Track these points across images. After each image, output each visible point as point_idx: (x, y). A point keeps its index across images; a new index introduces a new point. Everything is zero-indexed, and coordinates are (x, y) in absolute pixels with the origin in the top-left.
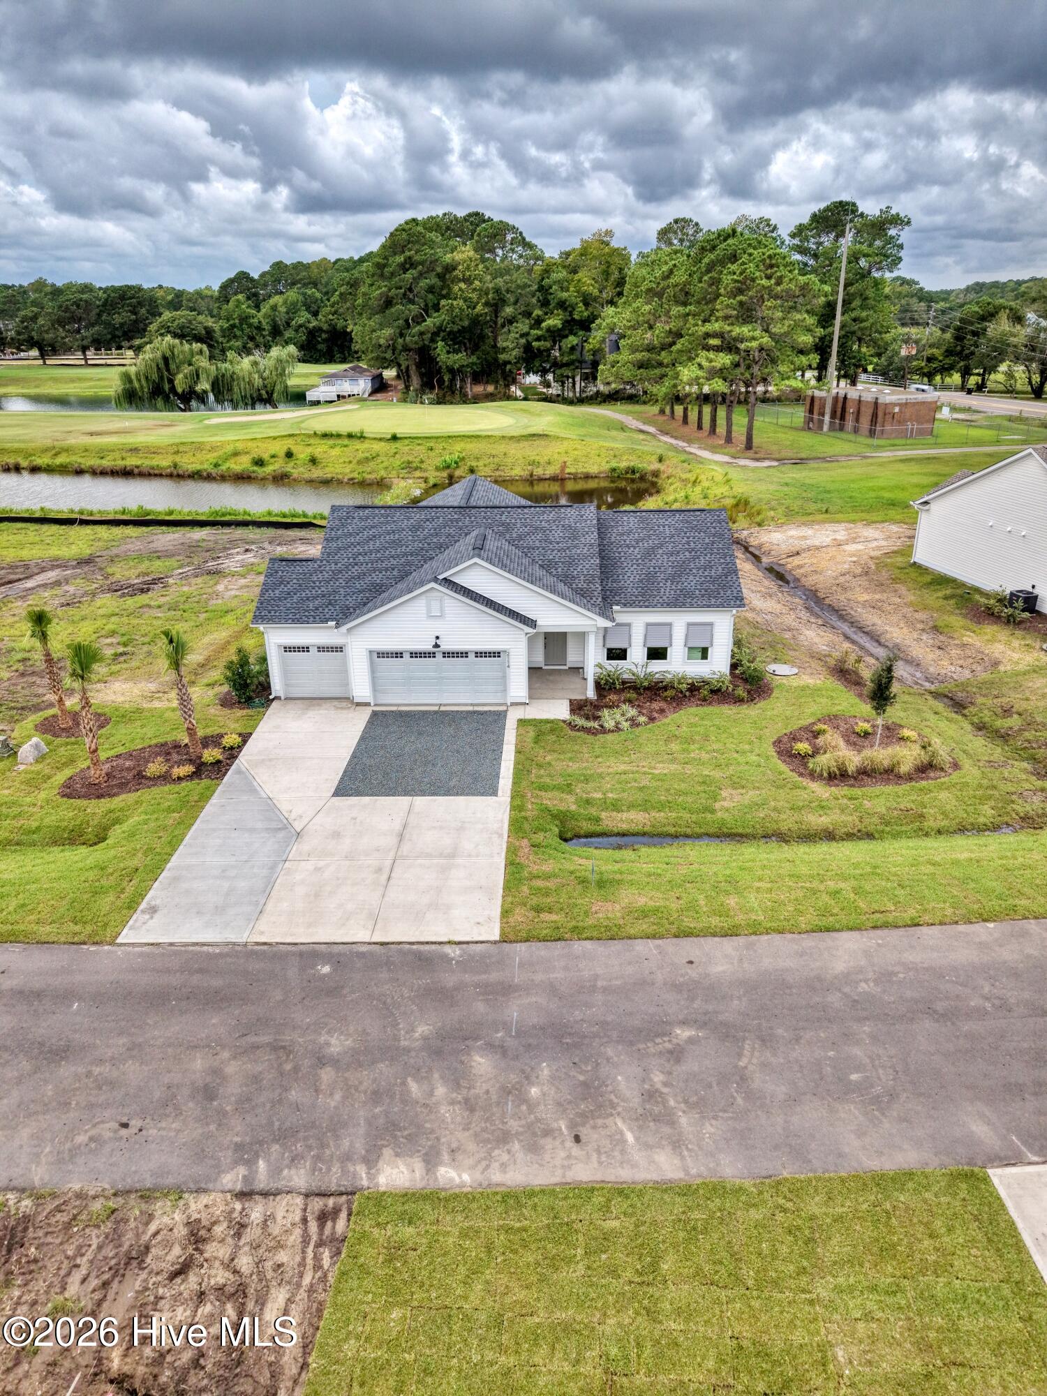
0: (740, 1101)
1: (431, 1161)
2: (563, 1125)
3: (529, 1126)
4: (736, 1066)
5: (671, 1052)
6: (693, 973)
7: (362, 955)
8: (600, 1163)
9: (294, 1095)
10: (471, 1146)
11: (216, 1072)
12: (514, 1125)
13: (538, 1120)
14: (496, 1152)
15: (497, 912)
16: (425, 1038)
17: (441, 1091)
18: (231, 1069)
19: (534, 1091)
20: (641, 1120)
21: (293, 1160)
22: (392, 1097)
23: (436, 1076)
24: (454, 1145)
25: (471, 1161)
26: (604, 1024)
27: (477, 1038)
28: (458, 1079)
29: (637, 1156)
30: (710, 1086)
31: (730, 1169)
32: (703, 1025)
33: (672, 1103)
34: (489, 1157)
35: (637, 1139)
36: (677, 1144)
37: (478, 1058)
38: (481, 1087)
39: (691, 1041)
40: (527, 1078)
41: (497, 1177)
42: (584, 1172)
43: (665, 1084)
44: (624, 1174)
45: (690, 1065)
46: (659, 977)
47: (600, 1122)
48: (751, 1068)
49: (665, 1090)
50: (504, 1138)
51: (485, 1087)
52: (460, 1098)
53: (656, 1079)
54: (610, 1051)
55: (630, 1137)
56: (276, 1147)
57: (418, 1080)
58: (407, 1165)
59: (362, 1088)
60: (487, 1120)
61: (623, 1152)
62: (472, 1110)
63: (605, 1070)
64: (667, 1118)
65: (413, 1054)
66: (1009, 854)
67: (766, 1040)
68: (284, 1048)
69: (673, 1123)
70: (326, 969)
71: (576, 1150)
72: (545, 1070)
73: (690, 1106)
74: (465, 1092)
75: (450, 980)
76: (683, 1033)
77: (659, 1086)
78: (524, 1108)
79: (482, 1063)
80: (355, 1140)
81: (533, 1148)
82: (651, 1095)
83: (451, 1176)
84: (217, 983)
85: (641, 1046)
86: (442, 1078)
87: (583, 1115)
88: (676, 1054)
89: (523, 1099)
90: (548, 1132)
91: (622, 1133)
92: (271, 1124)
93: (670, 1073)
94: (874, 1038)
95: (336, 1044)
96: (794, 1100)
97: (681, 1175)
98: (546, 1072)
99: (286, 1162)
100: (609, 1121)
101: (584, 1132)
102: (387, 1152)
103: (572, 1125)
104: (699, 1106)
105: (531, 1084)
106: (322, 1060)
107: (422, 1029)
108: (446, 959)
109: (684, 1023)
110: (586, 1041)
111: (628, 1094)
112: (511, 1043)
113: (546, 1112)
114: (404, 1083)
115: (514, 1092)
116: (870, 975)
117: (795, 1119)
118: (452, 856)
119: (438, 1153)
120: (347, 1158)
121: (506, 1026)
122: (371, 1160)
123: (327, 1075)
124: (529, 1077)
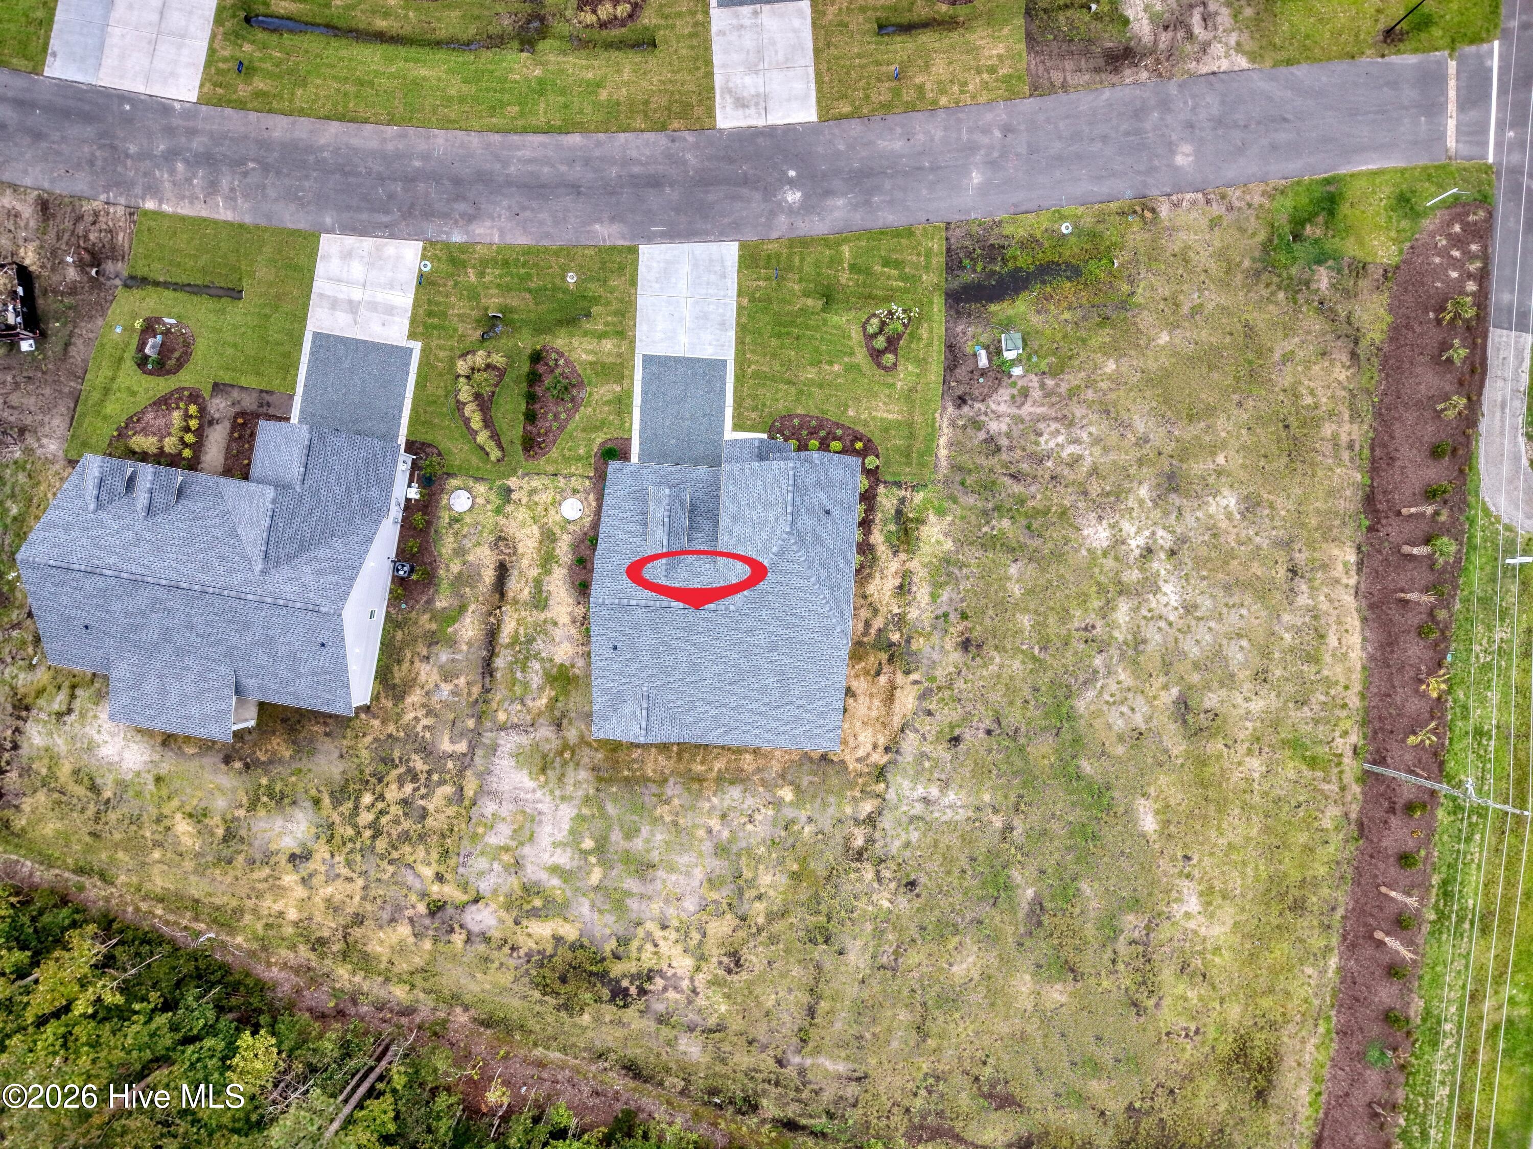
0: (260, 196)
1: (161, 202)
2: (202, 195)
3: (191, 194)
4: (264, 183)
5: (244, 172)
6: (266, 134)
7: (142, 101)
8: (210, 211)
9: (119, 168)
10: (173, 198)
11: (93, 154)
12: (187, 193)
13: (195, 193)
14: (180, 202)
15: (197, 84)
16: (162, 152)
17: (166, 176)
18: (98, 153)
19: (195, 181)
20: (227, 199)
21: (120, 194)
22: (150, 175)
23: (165, 169)
24: (168, 197)
25: (173, 204)
26: (225, 156)
27: (180, 155)
28: (172, 172)
29: (222, 211)
30: (252, 189)
31: (248, 220)
32: (259, 162)
33: (238, 193)
34: (178, 203)
35: (223, 205)
36: (234, 209)
37: (179, 164)
38: (178, 177)
39: (253, 169)
41: (179, 211)
42: (204, 214)
43: (238, 186)
44: (216, 216)
45: (248, 180)
46: (252, 135)
47: (213, 197)
48: (268, 184)
49: (238, 188)
50: (183, 198)
51: (180, 176)
52: (171, 180)
53: (236, 183)
54: (224, 169)
55: (221, 204)
56: (115, 188)
57: (159, 170)
58: (154, 202)
59: (141, 170)
60: (179, 190)
61: (218, 209)
62: (175, 185)
63: (220, 176)
64: (234, 199)
65: (158, 158)
67: (278, 173)
68: (114, 147)
69: (236, 201)
70: (128, 107)
71: (204, 206)
72: (201, 173)
73: (244, 196)
74: (173, 177)
75: (175, 122)
76: (251, 165)
77: (236, 186)
78: (191, 187)
79: (180, 166)
80: (138, 190)
81: (191, 203)
82: (232, 190)
83: (166, 208)
84: (87, 108)
85: (235, 168)
86: (167, 170)
87: (209, 193)
88: (245, 174)
89: (191, 184)
90: (197, 198)
91: (219, 202)
92: (113, 178)
93: (241, 181)
94: (315, 179)
95: (133, 149)
96: (276, 200)
97: (233, 220)
99: (118, 194)
100: (217, 197)
101: (208, 200)
102: (148, 196)
103: (205, 196)
104: (246, 196)
105: (195, 178)
106: (127, 156)
107: (162, 147)
108: (173, 108)
109: (253, 160)
110: (217, 163)
111: (225, 187)
112: (191, 159)
113: (198, 190)
114: (154, 170)
115: (189, 180)
116: (331, 148)
117: (274, 207)
118: (183, 36)
119: (163, 200)
120: (136, 196)
121: (191, 150)
122: (143, 199)
123: (129, 162)
124: (194, 175)
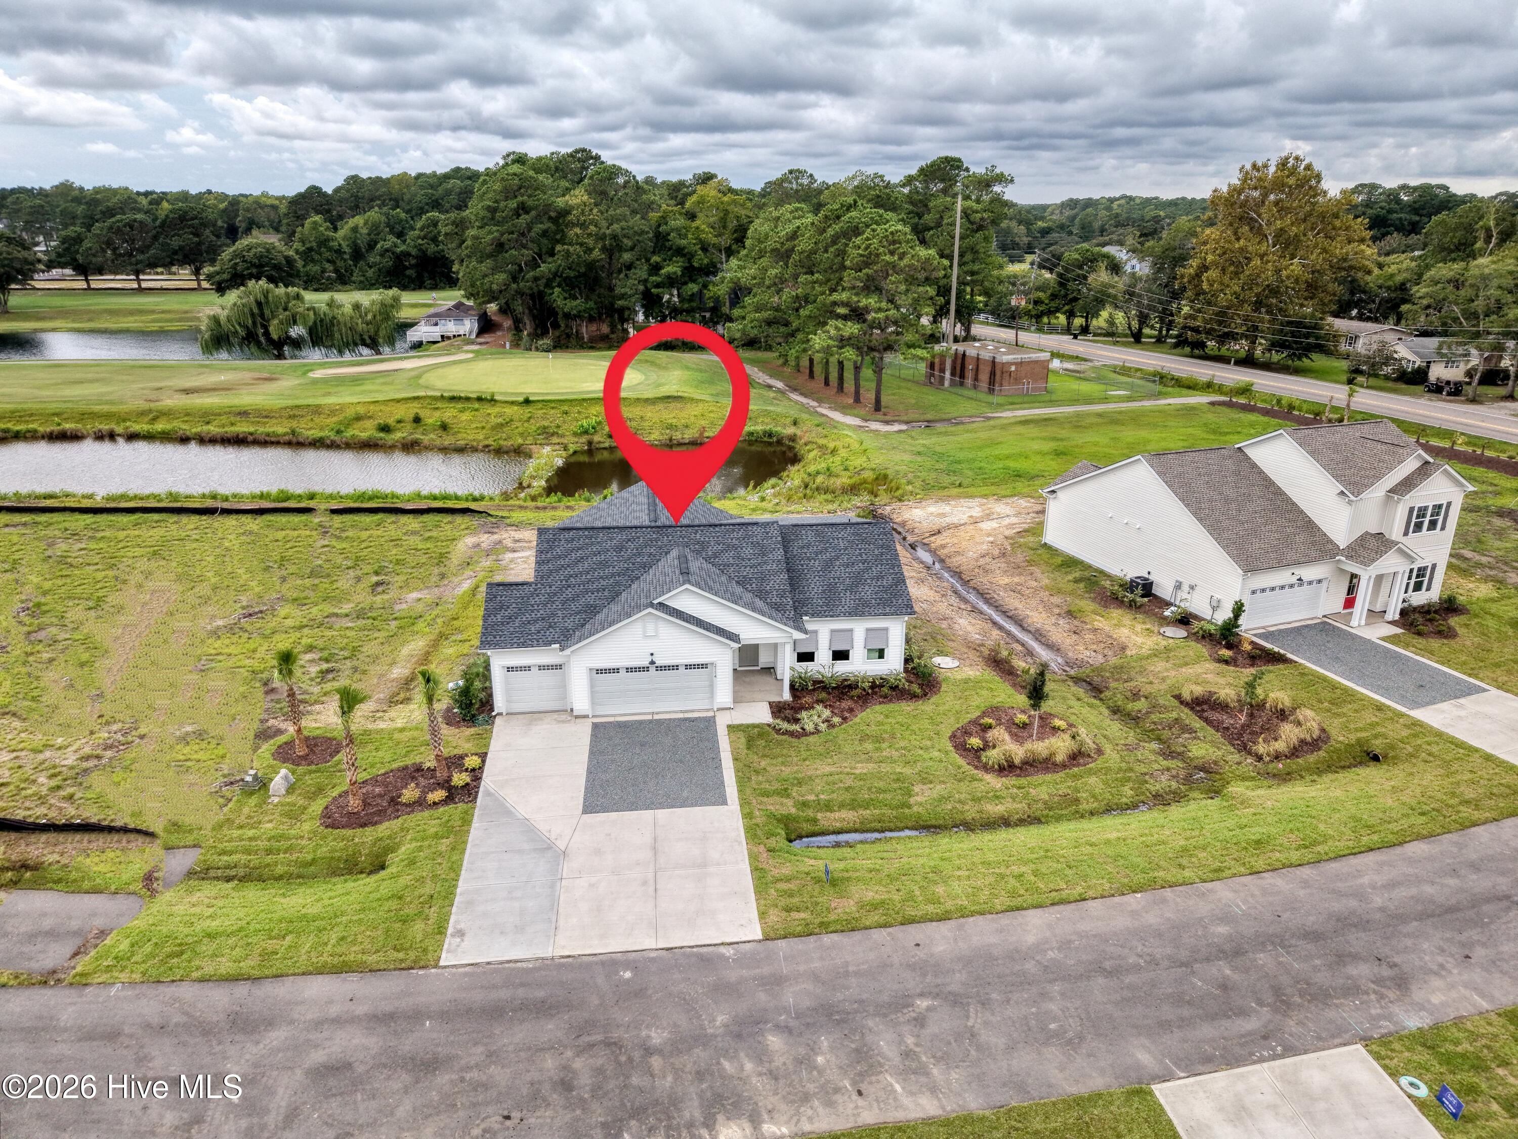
0: (973, 1052)
1: (755, 1120)
2: (847, 1083)
3: (822, 1087)
4: (966, 1026)
5: (915, 1019)
6: (921, 954)
7: (653, 960)
8: (880, 1109)
9: (635, 1080)
10: (783, 1107)
11: (566, 1068)
12: (811, 1087)
13: (828, 1082)
14: (802, 1109)
15: (755, 915)
16: (726, 1026)
17: (749, 1066)
18: (578, 1064)
19: (820, 1059)
20: (904, 1074)
21: (650, 1131)
22: (712, 1075)
23: (742, 1054)
24: (770, 1107)
25: (785, 1118)
26: (861, 1002)
27: (766, 1022)
28: (761, 1055)
29: (906, 1101)
30: (949, 1043)
31: (974, 1103)
32: (936, 996)
33: (924, 1059)
34: (798, 1113)
35: (903, 1088)
36: (933, 1090)
37: (770, 1038)
38: (779, 1061)
39: (929, 1009)
40: (812, 1050)
41: (807, 1127)
42: (870, 1117)
43: (917, 1045)
44: (899, 1116)
45: (932, 1029)
46: (896, 960)
47: (874, 1078)
48: (977, 1026)
49: (917, 1049)
50: (806, 1098)
51: (782, 1060)
52: (764, 1070)
53: (909, 1042)
54: (870, 1023)
55: (898, 1087)
56: (633, 1123)
57: (731, 1059)
58: (739, 1126)
59: (687, 1070)
60: (790, 1085)
61: (895, 1099)
62: (776, 1079)
63: (869, 1038)
64: (922, 1071)
65: (719, 1039)
66: (1147, 831)
67: (985, 1003)
68: (615, 1044)
69: (927, 1074)
70: (628, 975)
71: (861, 1102)
72: (824, 1042)
73: (938, 1060)
74: (767, 1065)
75: (732, 975)
76: (923, 1004)
77: (912, 1046)
78: (815, 1073)
79: (774, 1041)
80: (693, 1111)
81: (830, 1104)
82: (907, 1054)
83: (773, 1130)
84: (541, 994)
85: (894, 1017)
86: (747, 1056)
87: (861, 1074)
88: (920, 1021)
89: (813, 1067)
90: (837, 1090)
91: (892, 1085)
92: (623, 1105)
93: (918, 1036)
94: (1063, 994)
95: (657, 1037)
96: (1011, 1048)
97: (941, 1112)
98: (825, 1044)
99: (645, 1133)
100: (880, 1077)
101: (863, 1087)
102: (720, 1118)
103: (854, 1083)
104: (942, 1058)
105: (817, 1054)
106: (649, 1051)
107: (720, 1019)
108: (722, 957)
109: (922, 995)
110: (851, 1017)
111: (890, 1054)
112: (792, 1023)
113: (832, 1074)
114: (718, 1063)
115: (804, 1062)
116: (1055, 944)
117: (1014, 1062)
118: (704, 865)
119: (759, 1115)
120: (691, 1125)
121: (785, 1010)
122: (709, 1125)
123: (656, 1062)
124: (813, 1049)
